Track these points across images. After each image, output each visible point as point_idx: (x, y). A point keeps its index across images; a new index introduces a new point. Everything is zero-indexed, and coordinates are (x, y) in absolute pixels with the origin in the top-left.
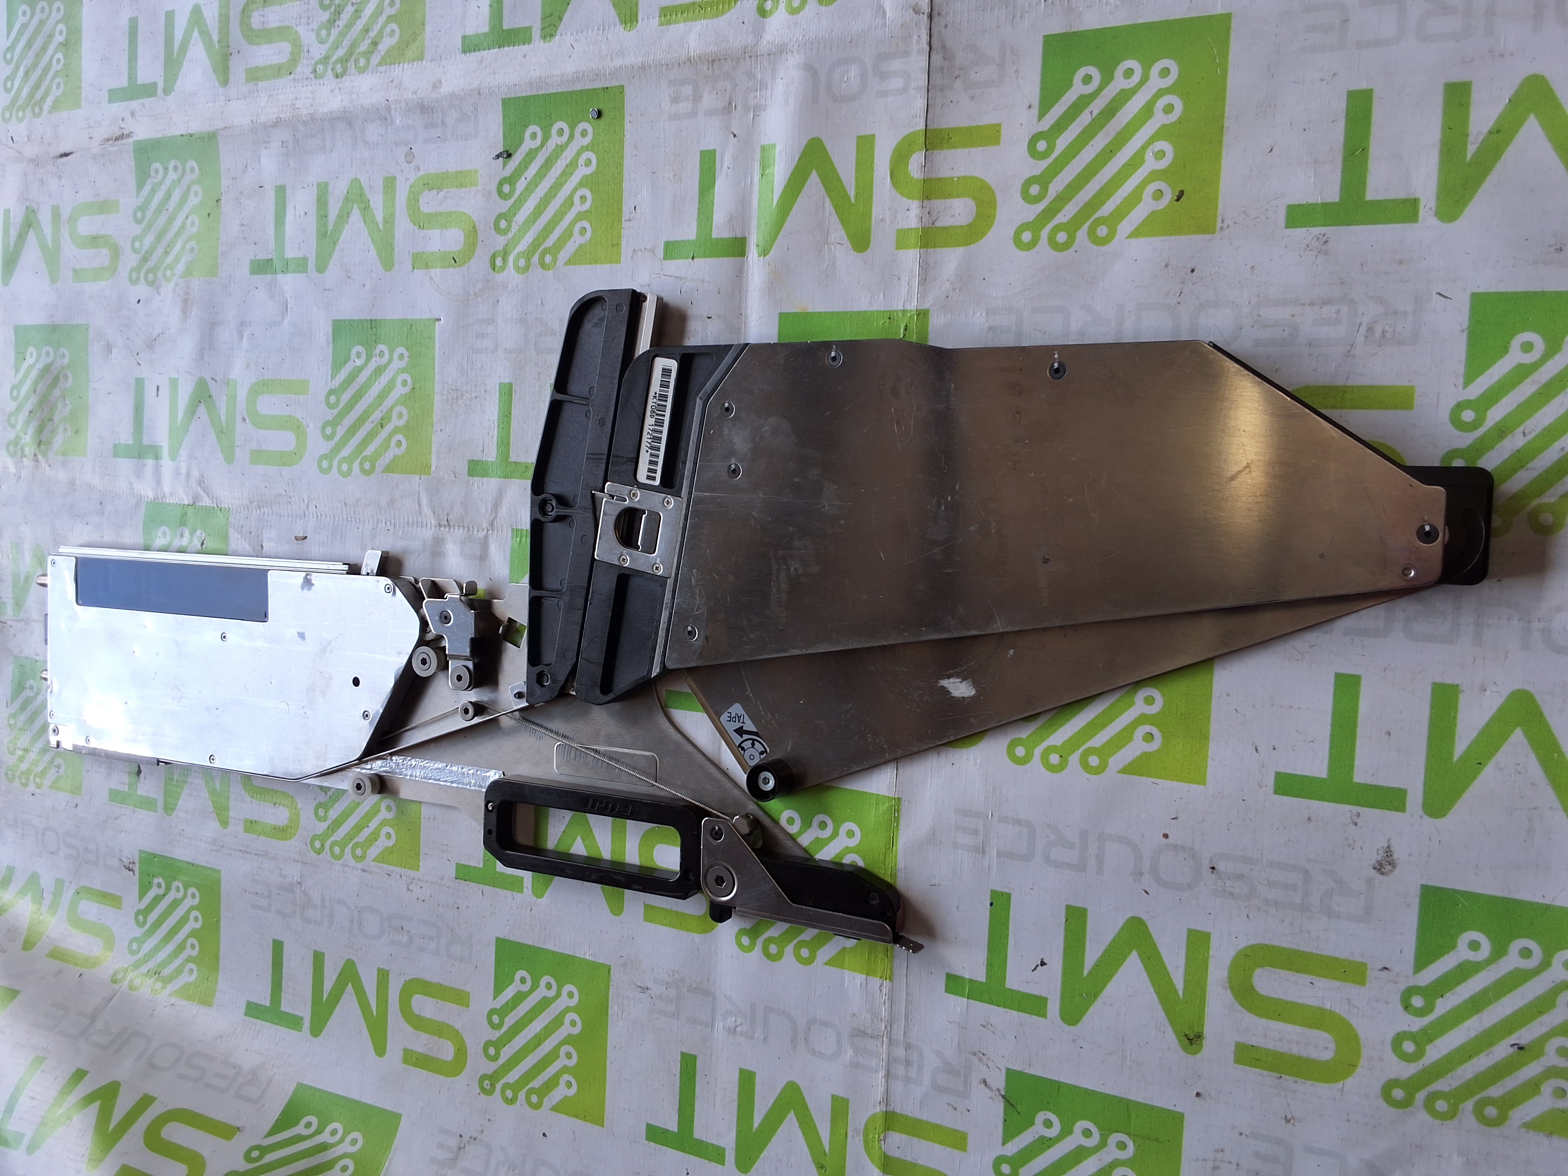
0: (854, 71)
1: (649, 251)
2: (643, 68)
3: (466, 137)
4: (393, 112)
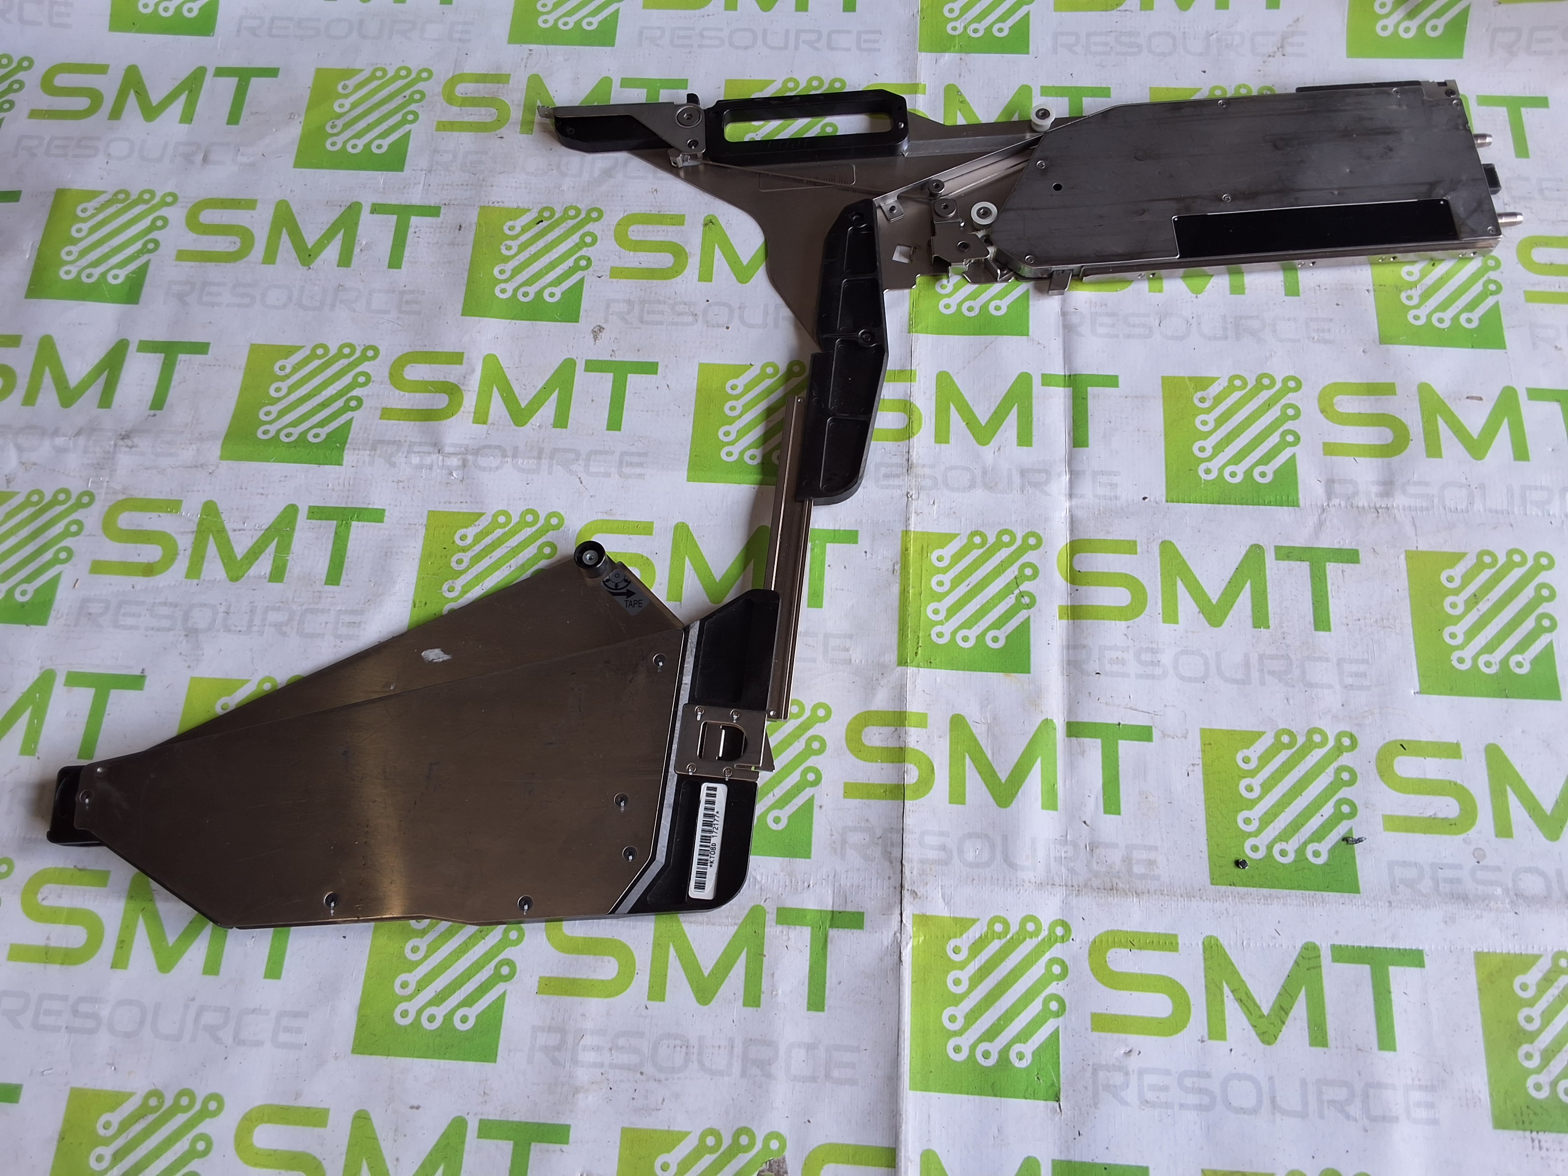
0: (970, 856)
1: (1169, 736)
2: (1190, 896)
3: (1404, 864)
4: (1507, 901)
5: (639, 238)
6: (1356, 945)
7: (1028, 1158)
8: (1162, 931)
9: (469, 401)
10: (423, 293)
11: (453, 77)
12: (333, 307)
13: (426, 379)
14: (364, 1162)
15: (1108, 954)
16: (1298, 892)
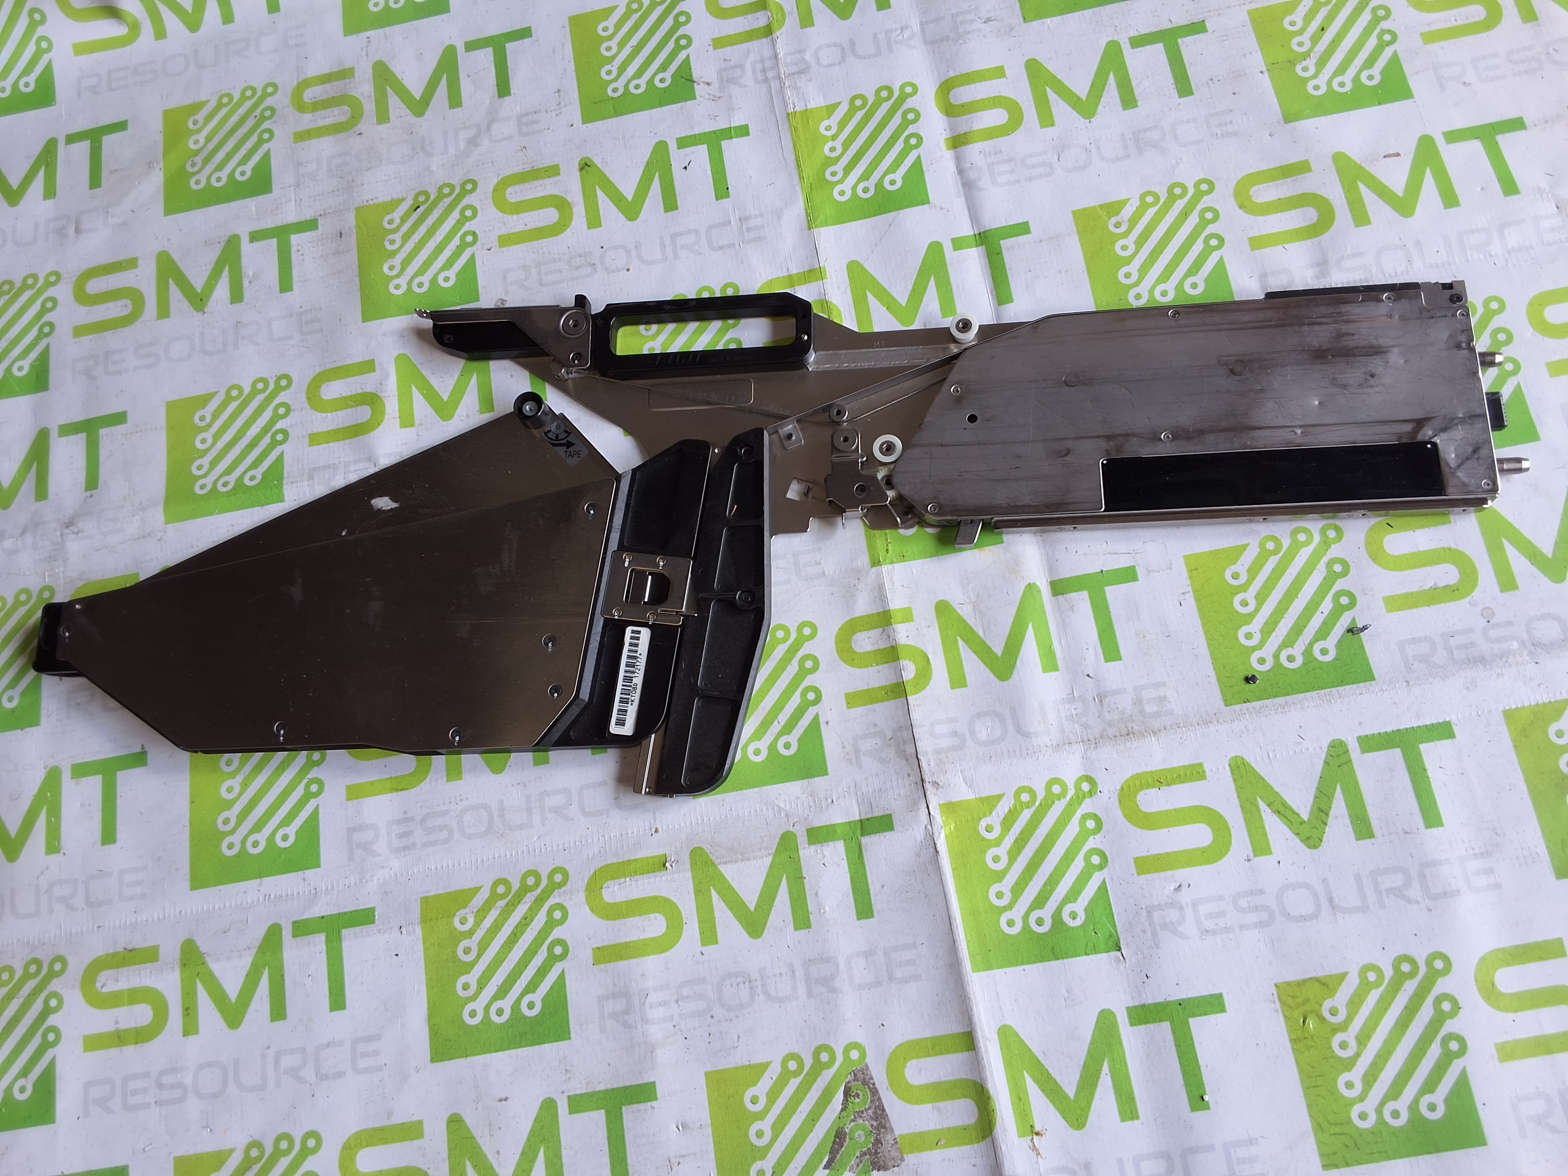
0: (983, 736)
1: (1154, 571)
2: (1206, 722)
3: (1414, 641)
4: (1525, 653)
5: (518, 199)
6: (1382, 731)
7: (1103, 1011)
8: (1187, 763)
9: (392, 406)
10: (321, 309)
11: (298, 84)
12: (236, 345)
13: (344, 395)
14: (467, 1162)
15: (1138, 798)
16: (1314, 693)
